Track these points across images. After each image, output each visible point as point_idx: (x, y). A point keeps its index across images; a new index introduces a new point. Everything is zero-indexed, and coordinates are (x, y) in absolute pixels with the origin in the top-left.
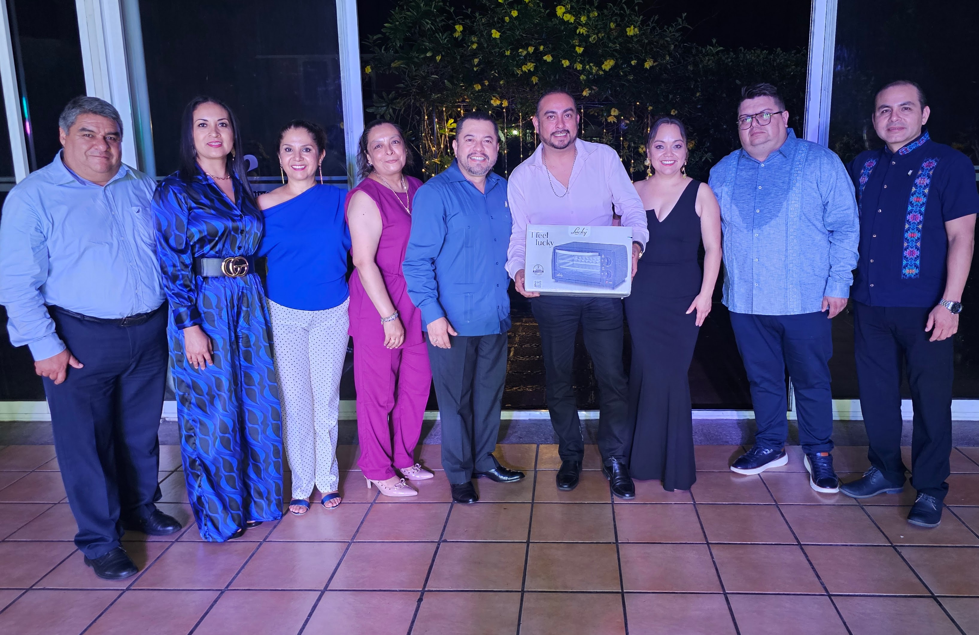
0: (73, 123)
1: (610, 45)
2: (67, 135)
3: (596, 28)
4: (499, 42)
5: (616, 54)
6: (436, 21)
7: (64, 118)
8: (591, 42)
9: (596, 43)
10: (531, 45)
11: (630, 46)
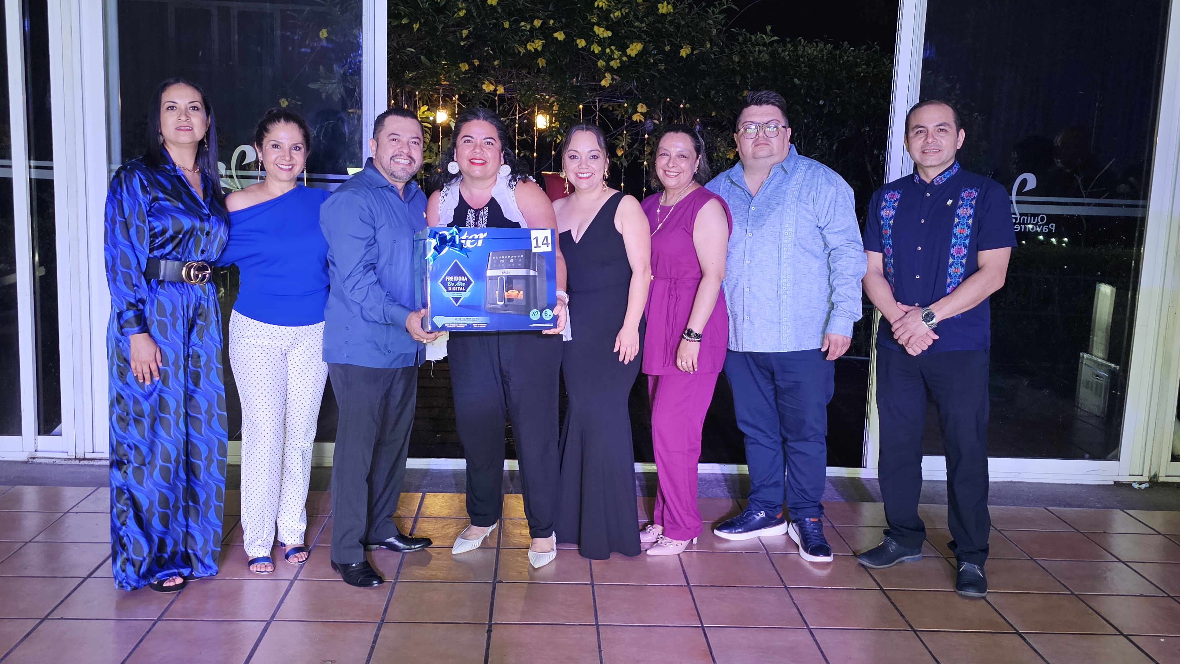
1: (636, 24)
3: (620, 2)
4: (496, 10)
5: (644, 37)
8: (612, 20)
9: (619, 21)
10: (538, 18)
11: (660, 26)
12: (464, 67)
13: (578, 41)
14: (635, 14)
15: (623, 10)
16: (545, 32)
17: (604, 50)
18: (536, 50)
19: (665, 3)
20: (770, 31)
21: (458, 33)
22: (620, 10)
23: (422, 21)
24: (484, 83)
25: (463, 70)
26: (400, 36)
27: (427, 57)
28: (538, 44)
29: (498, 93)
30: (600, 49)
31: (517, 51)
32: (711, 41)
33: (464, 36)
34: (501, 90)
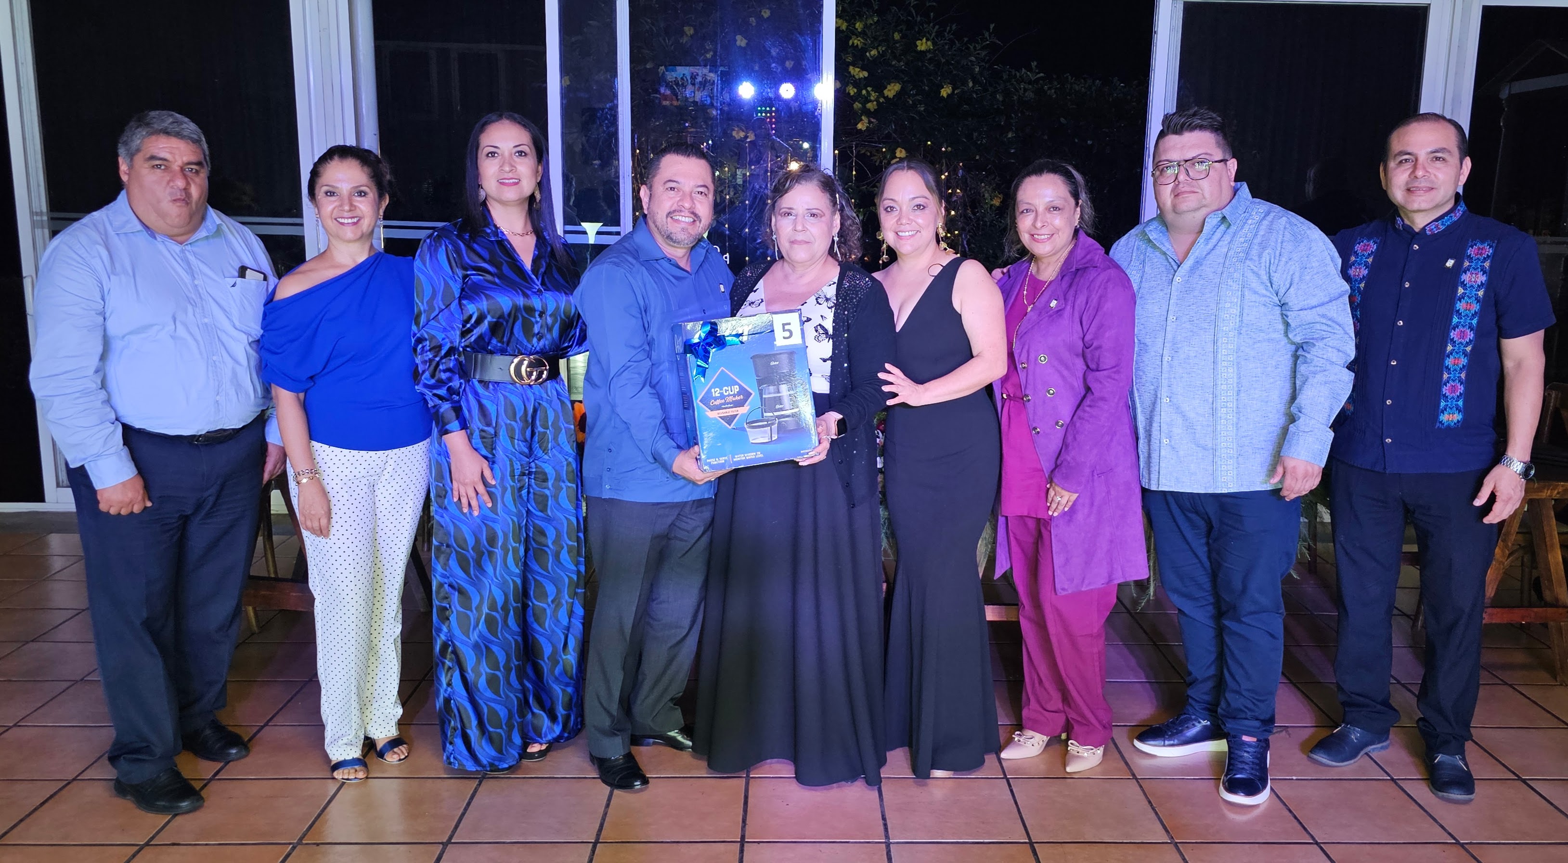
0: (138, 150)
1: (894, 63)
2: (129, 169)
3: (876, 39)
5: (903, 76)
7: (126, 143)
8: (868, 59)
9: (875, 59)
11: (920, 64)
14: (893, 52)
15: (880, 48)
19: (924, 40)
20: (1036, 66)
22: (877, 48)
24: (734, 130)
29: (748, 140)
32: (973, 79)
34: (751, 137)
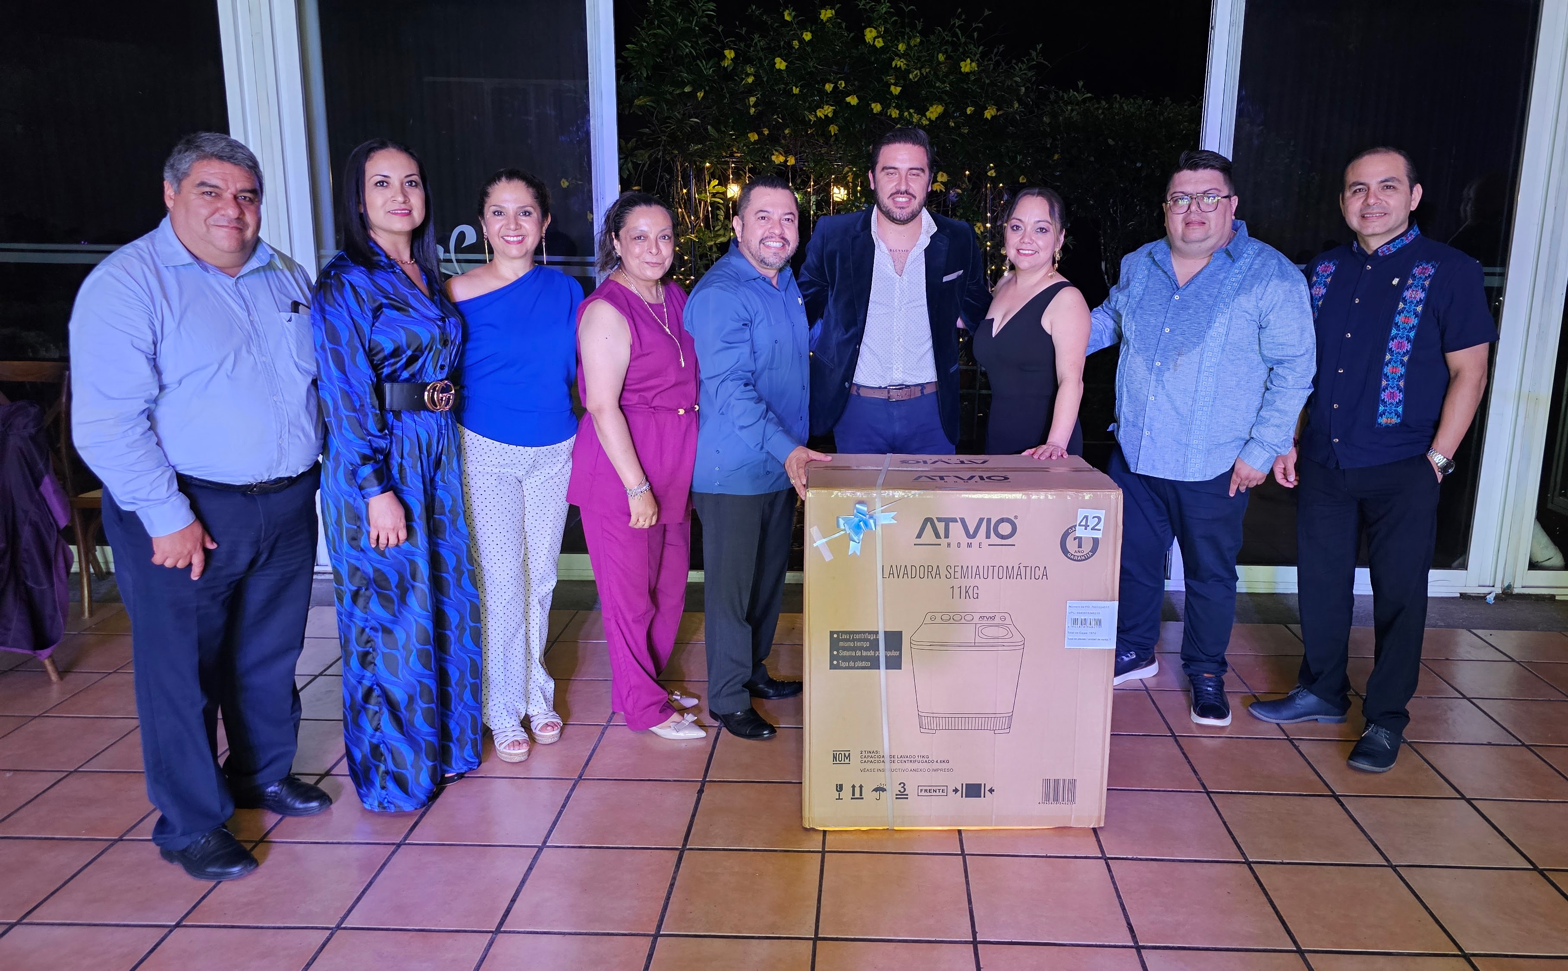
0: (187, 175)
1: (937, 85)
2: (175, 194)
3: (919, 60)
4: (785, 75)
5: (946, 98)
6: (698, 43)
7: (173, 168)
8: (911, 80)
9: (917, 81)
10: (830, 81)
11: (963, 86)
12: (753, 137)
13: (873, 105)
14: (936, 74)
15: (923, 70)
16: (837, 97)
17: (901, 115)
18: (826, 116)
19: (968, 61)
20: (1083, 86)
21: (747, 100)
22: (920, 69)
23: (707, 88)
24: (773, 154)
25: (752, 140)
26: (686, 105)
27: (713, 126)
28: (827, 111)
29: (788, 164)
30: (898, 112)
31: (807, 119)
32: (1020, 102)
33: (751, 103)
34: (791, 161)
